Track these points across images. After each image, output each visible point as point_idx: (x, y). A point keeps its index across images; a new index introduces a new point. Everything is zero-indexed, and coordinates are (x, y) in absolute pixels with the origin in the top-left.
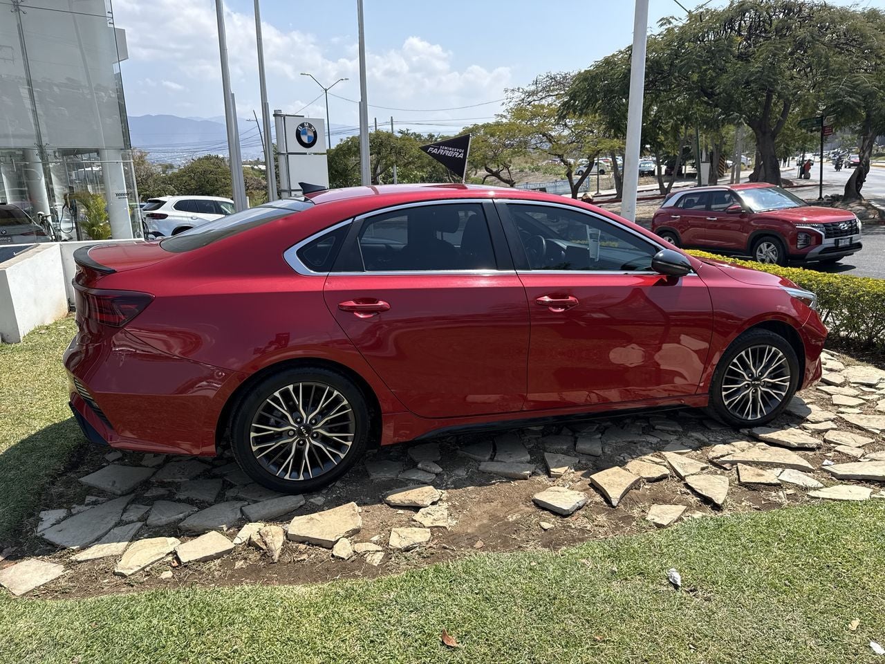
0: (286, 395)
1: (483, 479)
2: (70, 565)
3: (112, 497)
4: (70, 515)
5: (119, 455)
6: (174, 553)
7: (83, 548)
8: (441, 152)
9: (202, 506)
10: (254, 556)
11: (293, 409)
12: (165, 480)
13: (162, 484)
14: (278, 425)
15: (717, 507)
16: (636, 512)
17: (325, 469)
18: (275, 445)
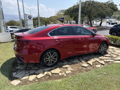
1: (74, 64)
2: (21, 80)
3: (22, 70)
4: (17, 73)
5: (20, 64)
6: (36, 77)
7: (22, 78)
9: (37, 70)
13: (29, 68)
14: (47, 58)
16: (94, 66)
18: (47, 60)
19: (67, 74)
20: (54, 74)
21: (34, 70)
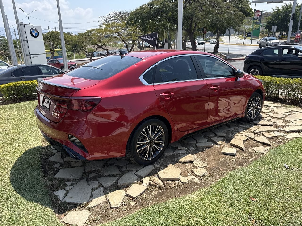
0: (146, 130)
1: (202, 149)
2: (89, 209)
3: (78, 181)
4: (67, 192)
5: (59, 165)
6: (127, 195)
7: (89, 202)
8: (146, 38)
10: (156, 189)
11: (148, 134)
12: (92, 170)
13: (92, 172)
15: (268, 145)
16: (250, 151)
17: (157, 153)
18: (143, 149)
19: (200, 178)
20: (168, 180)
21: (109, 176)
